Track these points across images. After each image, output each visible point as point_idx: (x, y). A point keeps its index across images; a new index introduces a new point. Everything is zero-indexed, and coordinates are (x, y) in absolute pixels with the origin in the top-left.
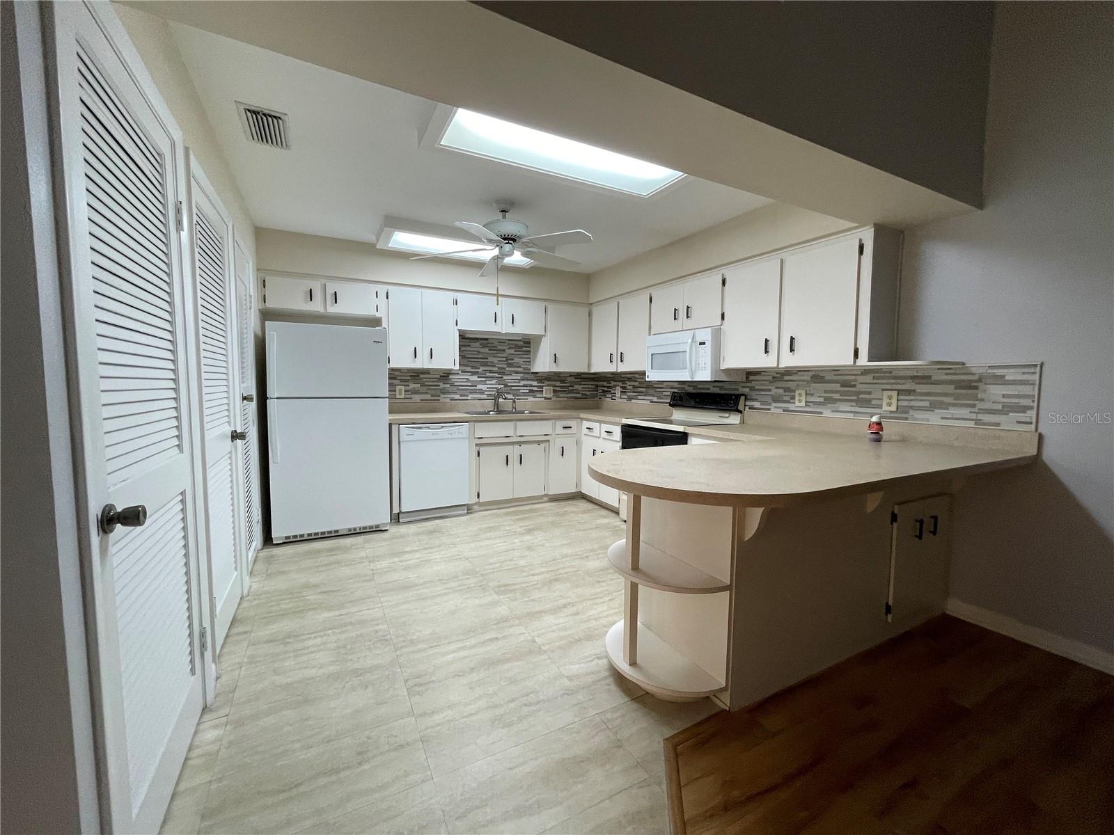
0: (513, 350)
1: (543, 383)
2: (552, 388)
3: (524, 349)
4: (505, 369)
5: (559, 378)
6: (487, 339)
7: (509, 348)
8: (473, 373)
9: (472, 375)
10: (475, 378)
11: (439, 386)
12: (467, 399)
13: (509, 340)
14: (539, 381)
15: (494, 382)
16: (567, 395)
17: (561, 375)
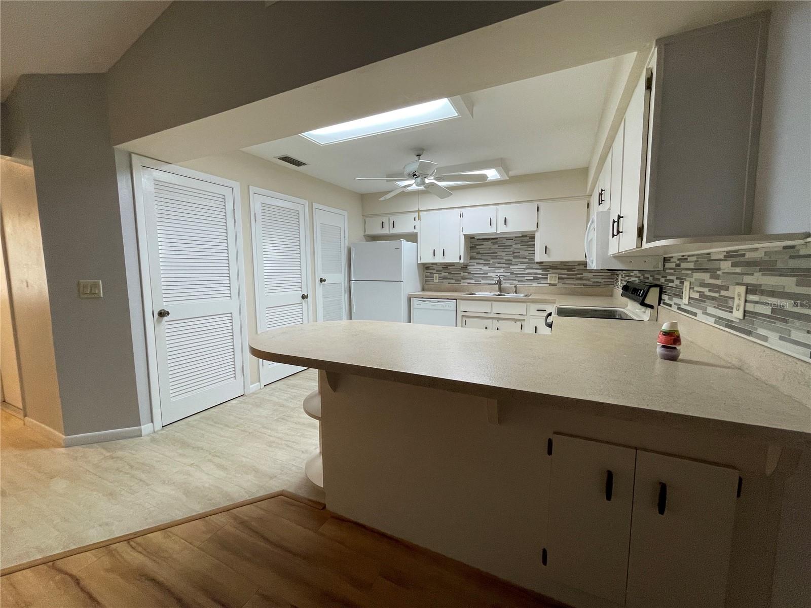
0: (519, 245)
1: (549, 271)
2: (557, 275)
3: (530, 243)
4: (512, 260)
5: (565, 267)
6: (497, 238)
7: (516, 244)
8: (485, 265)
9: (484, 265)
10: (486, 268)
11: (460, 274)
12: (480, 284)
13: (516, 237)
14: (544, 269)
15: (502, 270)
16: (574, 282)
17: (567, 264)
